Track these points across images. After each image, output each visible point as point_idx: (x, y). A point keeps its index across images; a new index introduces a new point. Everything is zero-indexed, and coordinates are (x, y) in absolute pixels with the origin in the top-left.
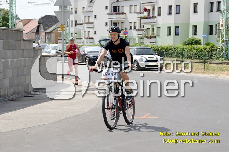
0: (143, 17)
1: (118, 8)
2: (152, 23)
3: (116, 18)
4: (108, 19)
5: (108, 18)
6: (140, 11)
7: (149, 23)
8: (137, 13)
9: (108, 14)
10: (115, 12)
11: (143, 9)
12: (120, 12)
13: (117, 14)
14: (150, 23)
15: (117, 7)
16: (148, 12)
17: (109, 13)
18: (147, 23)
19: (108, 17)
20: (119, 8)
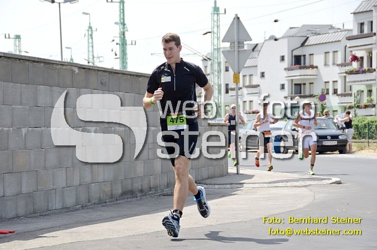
0: (351, 72)
1: (302, 58)
2: (367, 81)
3: (300, 75)
4: (286, 77)
5: (286, 75)
6: (343, 62)
7: (361, 81)
8: (338, 65)
9: (285, 69)
10: (298, 66)
11: (349, 58)
12: (307, 64)
13: (301, 68)
14: (364, 81)
15: (300, 56)
16: (359, 62)
17: (286, 66)
18: (358, 81)
19: (285, 73)
20: (305, 58)
